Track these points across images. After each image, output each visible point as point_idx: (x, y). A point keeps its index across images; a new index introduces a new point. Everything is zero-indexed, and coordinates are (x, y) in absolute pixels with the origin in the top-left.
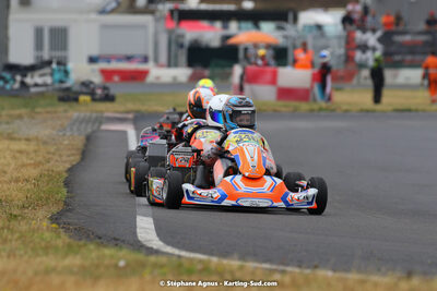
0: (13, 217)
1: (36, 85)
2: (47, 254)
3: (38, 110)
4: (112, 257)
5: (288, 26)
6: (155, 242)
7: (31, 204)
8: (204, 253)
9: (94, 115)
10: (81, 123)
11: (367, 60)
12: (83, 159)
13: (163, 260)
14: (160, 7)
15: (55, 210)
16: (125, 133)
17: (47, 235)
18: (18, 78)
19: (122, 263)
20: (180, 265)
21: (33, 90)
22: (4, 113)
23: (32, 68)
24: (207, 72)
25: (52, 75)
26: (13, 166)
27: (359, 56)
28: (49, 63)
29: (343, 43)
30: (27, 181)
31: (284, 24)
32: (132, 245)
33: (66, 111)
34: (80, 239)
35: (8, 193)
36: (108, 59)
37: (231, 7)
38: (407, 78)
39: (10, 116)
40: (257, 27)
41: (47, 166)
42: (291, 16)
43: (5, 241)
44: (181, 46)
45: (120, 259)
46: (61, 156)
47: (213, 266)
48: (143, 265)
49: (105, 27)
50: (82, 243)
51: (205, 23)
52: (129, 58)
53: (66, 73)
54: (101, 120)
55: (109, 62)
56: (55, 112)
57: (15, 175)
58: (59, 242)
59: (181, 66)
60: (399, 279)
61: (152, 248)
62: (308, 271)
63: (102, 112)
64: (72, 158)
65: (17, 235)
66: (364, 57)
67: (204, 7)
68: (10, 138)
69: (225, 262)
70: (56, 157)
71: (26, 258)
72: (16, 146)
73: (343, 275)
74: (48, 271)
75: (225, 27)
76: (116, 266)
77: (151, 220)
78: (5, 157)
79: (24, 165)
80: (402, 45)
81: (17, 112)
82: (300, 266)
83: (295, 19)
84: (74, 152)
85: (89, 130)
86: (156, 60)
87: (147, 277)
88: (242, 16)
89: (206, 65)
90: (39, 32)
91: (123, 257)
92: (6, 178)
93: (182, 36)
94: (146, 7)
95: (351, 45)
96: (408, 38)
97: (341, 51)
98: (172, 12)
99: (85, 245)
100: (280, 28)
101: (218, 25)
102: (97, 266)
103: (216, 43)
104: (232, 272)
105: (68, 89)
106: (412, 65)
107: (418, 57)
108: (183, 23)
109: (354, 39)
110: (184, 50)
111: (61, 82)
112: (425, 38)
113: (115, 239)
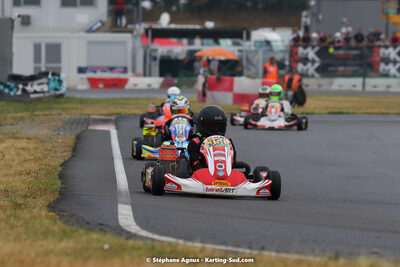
0: (17, 206)
1: (35, 92)
2: (46, 238)
3: (37, 113)
4: (98, 241)
5: (243, 42)
6: (133, 228)
7: (32, 194)
8: (173, 237)
9: (83, 117)
10: (73, 123)
11: (307, 70)
12: (73, 156)
13: (140, 243)
14: (137, 26)
15: (52, 198)
16: (107, 134)
17: (46, 222)
18: (21, 86)
19: (106, 247)
20: (153, 248)
21: (32, 96)
22: (9, 115)
23: (32, 78)
24: (176, 81)
25: (48, 84)
26: (16, 162)
27: (300, 67)
28: (46, 74)
29: (287, 56)
30: (28, 174)
31: (239, 41)
32: (115, 229)
33: (59, 114)
34: (73, 225)
35: (13, 184)
36: (94, 70)
37: (197, 27)
38: (341, 86)
39: (14, 118)
40: (218, 43)
41: (45, 162)
42: (245, 34)
43: (12, 227)
44: (155, 59)
45: (104, 243)
46: (56, 152)
47: (180, 247)
48: (123, 248)
49: (90, 43)
50: (74, 228)
51: (174, 40)
52: (111, 69)
53: (60, 82)
54: (88, 121)
55: (95, 72)
56: (51, 115)
57: (19, 169)
58: (56, 228)
59: (155, 76)
60: (330, 258)
61: (130, 233)
62: (255, 252)
63: (90, 115)
64: (65, 154)
65: (21, 222)
66: (305, 68)
67: (173, 26)
68: (15, 137)
69: (189, 244)
70: (52, 154)
71: (28, 242)
72: (23, 144)
73: (284, 255)
74: (47, 253)
75: (191, 43)
76: (102, 249)
77: (130, 208)
78: (10, 154)
79: (26, 161)
80: (337, 58)
81: (20, 115)
82: (250, 248)
83: (248, 37)
84: (67, 149)
85: (79, 131)
86: (134, 70)
88: (205, 34)
89: (175, 75)
90: (37, 48)
91: (107, 241)
92: (12, 172)
93: (156, 50)
95: (294, 58)
96: (341, 52)
98: (146, 31)
99: (76, 231)
100: (235, 44)
101: (185, 41)
102: (87, 249)
104: (194, 254)
105: (61, 95)
106: (344, 75)
107: (349, 68)
108: (156, 40)
109: (297, 53)
110: (157, 62)
111: (56, 89)
112: (355, 52)
113: (101, 225)
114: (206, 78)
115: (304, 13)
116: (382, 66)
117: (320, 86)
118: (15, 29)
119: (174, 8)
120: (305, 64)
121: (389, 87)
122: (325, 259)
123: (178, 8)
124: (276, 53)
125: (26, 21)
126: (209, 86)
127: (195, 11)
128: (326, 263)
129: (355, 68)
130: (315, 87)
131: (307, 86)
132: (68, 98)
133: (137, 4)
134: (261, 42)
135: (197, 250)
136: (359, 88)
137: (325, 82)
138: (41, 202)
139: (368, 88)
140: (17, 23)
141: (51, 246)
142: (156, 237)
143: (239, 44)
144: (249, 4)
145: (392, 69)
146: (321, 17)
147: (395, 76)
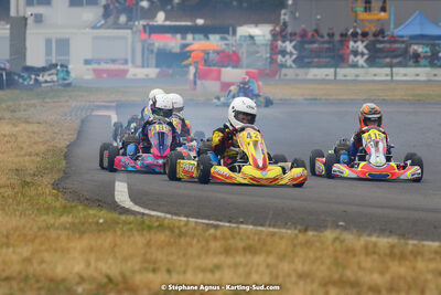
0: (25, 184)
1: (46, 82)
2: (48, 214)
3: (48, 100)
4: (95, 216)
5: (229, 37)
6: (127, 202)
7: (39, 173)
8: (162, 212)
9: (88, 104)
10: (78, 110)
11: (286, 61)
12: (78, 138)
13: (131, 218)
14: (136, 23)
15: (56, 177)
16: (110, 117)
17: (49, 198)
18: (33, 77)
19: (101, 221)
20: (143, 222)
21: (43, 85)
22: (23, 102)
23: (43, 69)
24: (170, 71)
25: (57, 74)
26: (27, 144)
27: (280, 58)
28: (55, 66)
29: (268, 48)
30: (37, 154)
31: (226, 36)
32: (110, 205)
33: (67, 101)
34: (73, 201)
35: (23, 164)
36: (98, 62)
37: (189, 24)
38: (315, 75)
39: (27, 105)
40: (208, 38)
42: (231, 29)
43: (19, 203)
44: (152, 51)
45: (100, 217)
46: (62, 135)
47: (166, 222)
48: (116, 223)
49: (96, 38)
50: (74, 204)
51: (169, 35)
52: (113, 61)
53: (68, 72)
54: (92, 108)
55: (99, 63)
56: (59, 102)
57: (30, 150)
58: (58, 204)
59: (152, 67)
60: (300, 231)
61: (124, 208)
62: (234, 225)
63: (93, 102)
64: (71, 137)
65: (27, 199)
66: (284, 60)
67: (168, 23)
68: (27, 122)
69: (175, 218)
70: (60, 136)
72: (30, 128)
73: (260, 228)
74: (48, 228)
75: (184, 38)
76: (97, 223)
77: (126, 185)
78: (22, 137)
79: (35, 143)
80: (311, 51)
81: (33, 102)
82: (230, 222)
83: (234, 33)
85: (83, 116)
86: (133, 62)
87: (119, 233)
88: (195, 30)
89: (169, 67)
90: (48, 42)
91: (102, 216)
92: (23, 153)
93: (153, 44)
94: (126, 24)
95: (274, 50)
96: (316, 46)
97: (268, 55)
98: (144, 26)
99: (76, 206)
100: (223, 39)
101: (179, 36)
102: (83, 224)
103: (177, 50)
104: (179, 228)
105: (69, 85)
106: (319, 66)
107: (321, 60)
108: (153, 35)
109: (276, 47)
110: (154, 55)
111: (65, 79)
112: (326, 46)
113: (99, 201)
114: (197, 69)
115: (283, 11)
116: (352, 57)
117: (297, 75)
118: (28, 26)
119: (169, 7)
120: (284, 56)
121: (357, 76)
122: (296, 232)
123: (173, 7)
124: (258, 46)
125: (39, 19)
126: (199, 75)
127: (187, 9)
128: (296, 235)
129: (328, 60)
130: (293, 77)
131: (285, 75)
132: (75, 86)
133: (137, 3)
134: (245, 37)
135: (182, 223)
136: (332, 77)
137: (301, 72)
138: (47, 180)
139: (339, 77)
140: (30, 21)
141: (52, 221)
142: (147, 212)
143: (226, 39)
144: (235, 3)
145: (361, 61)
146: (297, 14)
147: (362, 67)
